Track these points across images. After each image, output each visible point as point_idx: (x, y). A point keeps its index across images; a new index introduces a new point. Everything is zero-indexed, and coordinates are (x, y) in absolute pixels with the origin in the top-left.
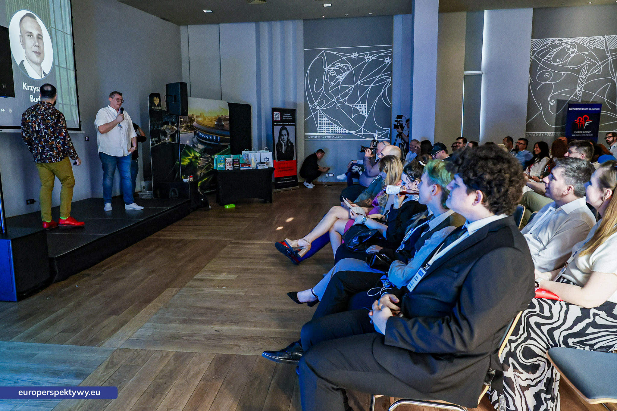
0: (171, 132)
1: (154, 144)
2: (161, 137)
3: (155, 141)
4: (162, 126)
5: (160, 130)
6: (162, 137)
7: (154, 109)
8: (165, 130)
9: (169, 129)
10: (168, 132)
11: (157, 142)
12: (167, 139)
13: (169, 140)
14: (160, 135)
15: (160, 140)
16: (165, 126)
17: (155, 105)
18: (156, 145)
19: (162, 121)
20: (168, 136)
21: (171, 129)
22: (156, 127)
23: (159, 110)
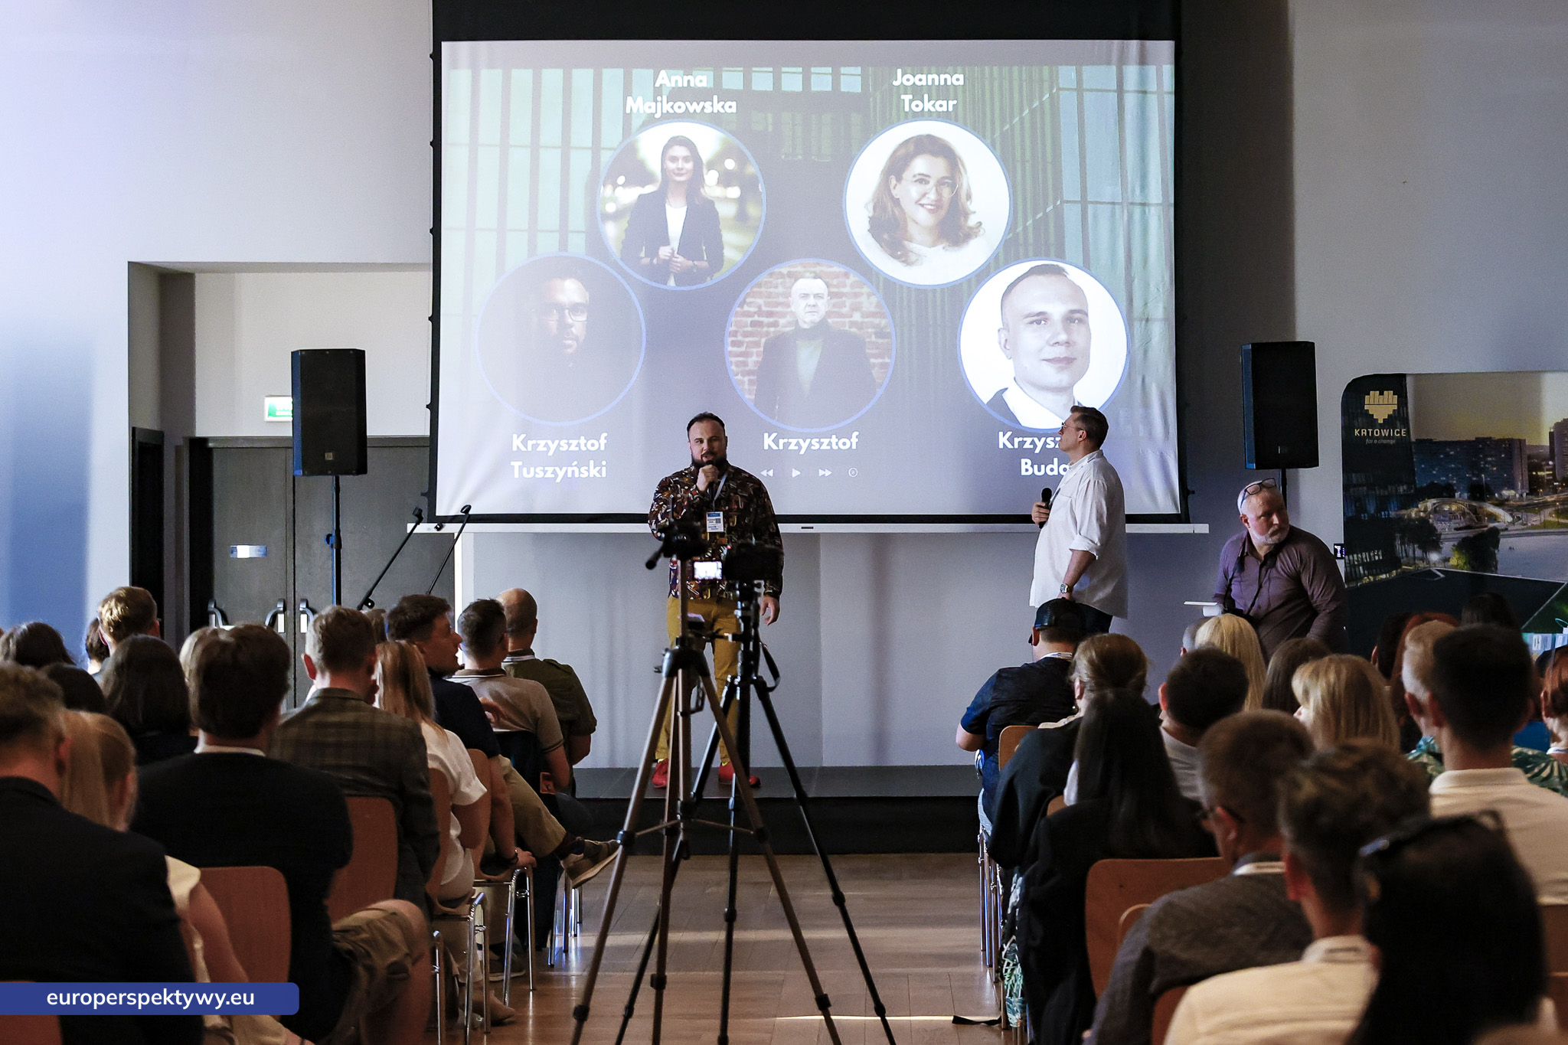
0: (1467, 527)
1: (1361, 578)
2: (1398, 547)
3: (1363, 564)
4: (1410, 501)
5: (1400, 519)
6: (1408, 551)
7: (1362, 438)
8: (1424, 522)
9: (1452, 515)
10: (1444, 528)
11: (1372, 567)
12: (1434, 557)
13: (1454, 561)
14: (1398, 542)
15: (1392, 561)
16: (1430, 503)
17: (1371, 421)
18: (1366, 580)
19: (1411, 483)
20: (1447, 546)
21: (1464, 514)
22: (1372, 509)
23: (1392, 442)
